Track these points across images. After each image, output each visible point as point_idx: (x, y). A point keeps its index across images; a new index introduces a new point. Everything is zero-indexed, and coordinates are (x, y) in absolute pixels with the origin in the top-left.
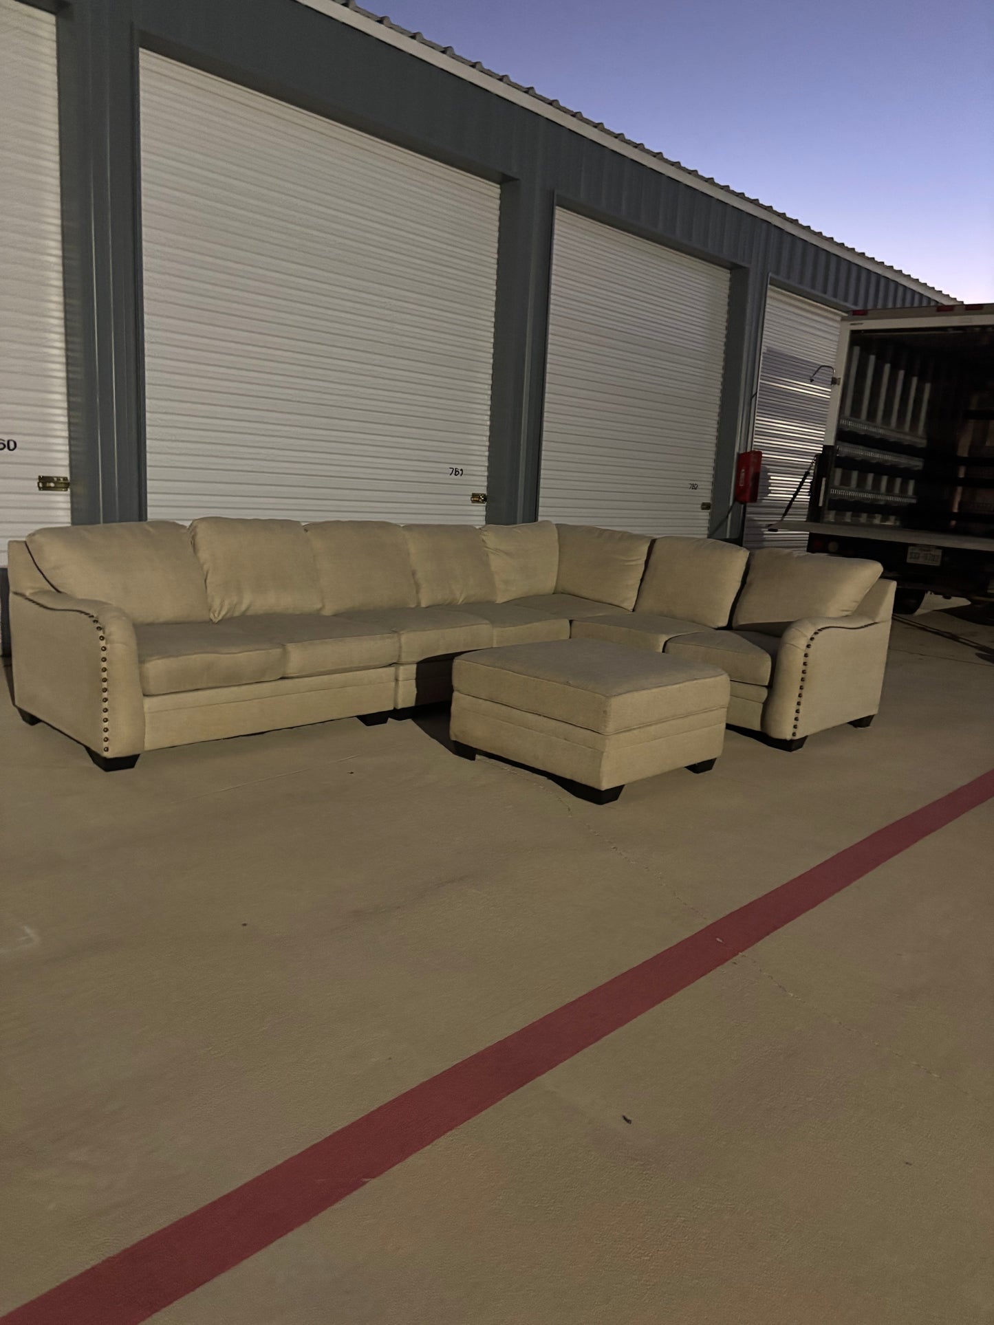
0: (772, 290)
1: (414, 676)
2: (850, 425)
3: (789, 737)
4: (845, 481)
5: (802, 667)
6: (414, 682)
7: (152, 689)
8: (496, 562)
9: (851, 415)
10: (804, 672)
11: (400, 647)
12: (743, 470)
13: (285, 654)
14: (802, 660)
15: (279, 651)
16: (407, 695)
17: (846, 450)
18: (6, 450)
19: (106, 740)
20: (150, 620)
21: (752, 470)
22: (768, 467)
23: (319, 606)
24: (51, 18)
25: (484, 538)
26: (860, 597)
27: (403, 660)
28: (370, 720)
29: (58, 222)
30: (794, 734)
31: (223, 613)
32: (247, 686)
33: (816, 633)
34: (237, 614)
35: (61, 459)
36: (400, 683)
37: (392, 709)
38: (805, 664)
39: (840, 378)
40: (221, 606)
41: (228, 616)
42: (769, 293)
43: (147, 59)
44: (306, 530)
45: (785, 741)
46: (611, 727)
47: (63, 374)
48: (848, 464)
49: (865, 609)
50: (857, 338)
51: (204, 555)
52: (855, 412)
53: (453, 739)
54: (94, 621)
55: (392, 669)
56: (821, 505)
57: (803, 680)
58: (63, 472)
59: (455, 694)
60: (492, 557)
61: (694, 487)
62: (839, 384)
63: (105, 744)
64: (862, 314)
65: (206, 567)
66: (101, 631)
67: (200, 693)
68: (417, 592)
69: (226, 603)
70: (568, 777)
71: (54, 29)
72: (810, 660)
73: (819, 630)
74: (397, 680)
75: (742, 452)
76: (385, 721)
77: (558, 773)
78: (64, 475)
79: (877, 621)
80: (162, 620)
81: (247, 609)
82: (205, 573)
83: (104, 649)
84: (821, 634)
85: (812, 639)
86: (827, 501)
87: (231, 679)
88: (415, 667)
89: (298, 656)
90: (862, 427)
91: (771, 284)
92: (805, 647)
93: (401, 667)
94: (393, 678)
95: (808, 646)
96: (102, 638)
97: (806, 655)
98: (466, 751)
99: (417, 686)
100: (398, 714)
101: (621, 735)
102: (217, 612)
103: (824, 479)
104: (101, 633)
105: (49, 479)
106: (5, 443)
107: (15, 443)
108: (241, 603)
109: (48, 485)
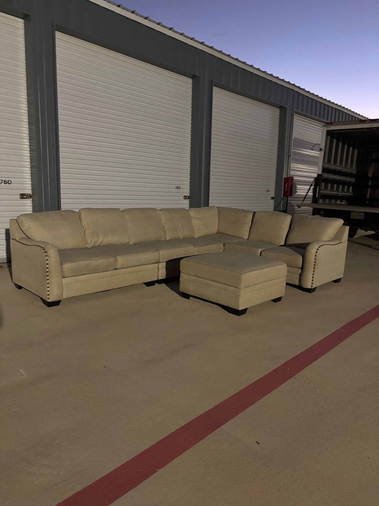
0: (295, 115)
1: (165, 267)
2: (327, 166)
3: (310, 287)
4: (326, 188)
6: (165, 269)
7: (66, 274)
8: (194, 222)
9: (327, 162)
10: (315, 262)
11: (160, 256)
12: (286, 184)
13: (116, 260)
14: (314, 257)
15: (114, 259)
16: (162, 274)
17: (326, 175)
18: (8, 184)
19: (49, 295)
20: (64, 248)
21: (290, 184)
22: (296, 183)
23: (128, 241)
24: (22, 21)
25: (190, 213)
26: (335, 233)
27: (161, 261)
28: (149, 284)
29: (26, 97)
30: (312, 286)
31: (92, 245)
32: (102, 273)
33: (319, 247)
34: (97, 245)
35: (28, 187)
36: (160, 270)
37: (157, 280)
38: (315, 259)
39: (323, 149)
40: (91, 242)
41: (94, 245)
42: (295, 117)
43: (58, 35)
44: (122, 212)
45: (308, 289)
46: (242, 286)
47: (29, 155)
48: (327, 181)
49: (337, 237)
50: (330, 134)
51: (84, 223)
52: (329, 161)
53: (181, 291)
54: (43, 249)
55: (157, 265)
56: (317, 197)
57: (315, 265)
58: (29, 192)
59: (181, 274)
60: (193, 220)
61: (268, 191)
62: (322, 151)
63: (48, 297)
64: (331, 124)
65: (85, 227)
66: (46, 253)
67: (84, 276)
68: (165, 234)
69: (93, 241)
70: (226, 305)
71: (23, 25)
72: (317, 258)
73: (320, 246)
74: (158, 268)
75: (286, 177)
76: (154, 285)
77: (222, 304)
78: (30, 193)
79: (342, 241)
80: (68, 248)
81: (101, 243)
82: (85, 229)
83: (47, 260)
84: (321, 247)
85: (318, 249)
86: (319, 195)
87: (96, 270)
88: (165, 263)
89: (121, 260)
90: (332, 167)
91: (295, 113)
92: (315, 253)
93: (160, 264)
94: (157, 268)
95: (316, 252)
96: (46, 256)
97: (316, 256)
98: (186, 296)
99: (166, 271)
100: (159, 282)
101: (246, 289)
102: (89, 244)
103: (318, 187)
104: (46, 254)
105: (24, 195)
106: (7, 181)
107: (11, 181)
108: (98, 241)
109: (24, 197)
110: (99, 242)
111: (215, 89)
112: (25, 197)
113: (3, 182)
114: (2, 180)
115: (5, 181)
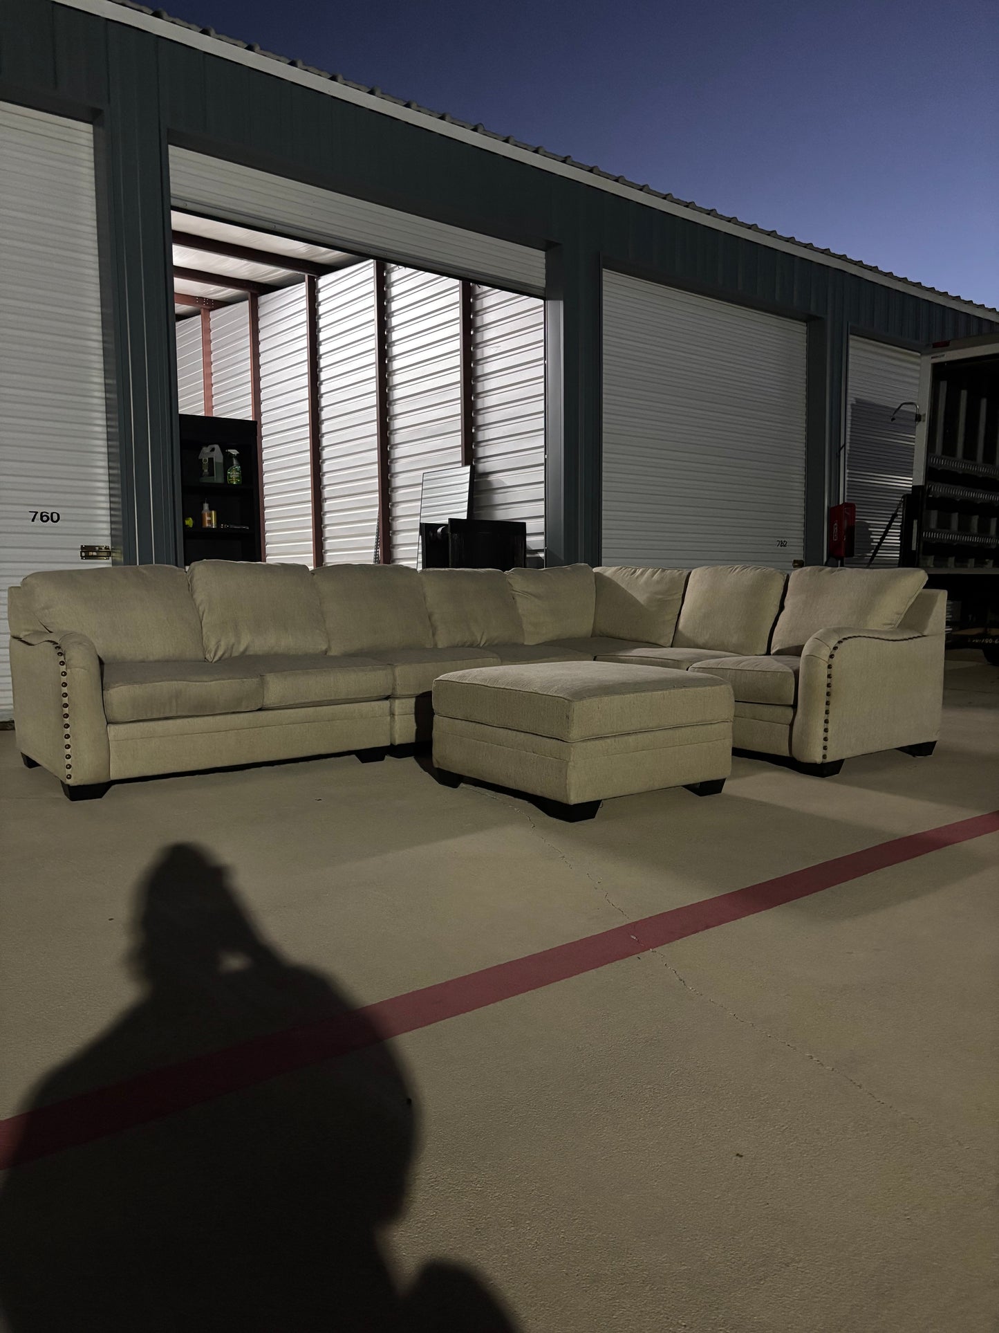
0: (853, 340)
1: (413, 710)
2: (943, 463)
3: (819, 760)
4: (944, 524)
5: (826, 680)
6: (412, 717)
7: (117, 712)
8: (524, 606)
9: (943, 454)
10: (829, 685)
11: (395, 680)
12: (836, 524)
13: (263, 684)
14: (826, 672)
15: (255, 680)
16: (404, 729)
17: (939, 490)
18: (50, 521)
19: (69, 767)
21: (845, 524)
22: (868, 522)
23: (324, 648)
24: (89, 128)
25: (511, 581)
26: (904, 609)
27: (399, 691)
28: (369, 755)
29: (99, 310)
30: (824, 757)
31: (220, 653)
32: (222, 717)
33: (840, 642)
34: (235, 654)
35: (103, 529)
36: (396, 717)
37: (389, 744)
38: (829, 676)
39: (925, 415)
40: (217, 644)
41: (227, 655)
42: (851, 343)
43: (172, 150)
44: (313, 574)
45: (815, 765)
46: (575, 733)
47: (105, 450)
48: (946, 506)
49: (912, 622)
50: (939, 372)
51: (200, 596)
52: (949, 450)
53: (436, 766)
54: (56, 648)
55: (387, 703)
56: (914, 548)
57: (828, 694)
58: (105, 541)
59: (436, 717)
60: (518, 599)
61: (783, 544)
62: (924, 421)
63: (68, 772)
64: (944, 345)
65: (201, 609)
66: (63, 656)
67: (170, 722)
68: (434, 635)
69: (223, 643)
70: (539, 794)
71: (91, 137)
72: (834, 671)
73: (845, 639)
74: (392, 714)
75: (833, 506)
76: (382, 759)
77: (538, 792)
78: (105, 545)
79: (925, 633)
80: (151, 658)
81: (246, 650)
82: (201, 614)
83: (65, 674)
84: (845, 642)
85: (835, 648)
86: (921, 545)
87: (202, 709)
88: (413, 701)
89: (277, 687)
90: (958, 464)
91: (851, 334)
92: (826, 658)
93: (397, 701)
94: (387, 711)
95: (831, 656)
96: (62, 663)
97: (830, 667)
98: (450, 779)
99: (417, 721)
100: (397, 751)
101: (589, 743)
102: (213, 653)
103: (915, 522)
104: (62, 658)
105: (92, 548)
106: (49, 515)
107: (58, 515)
108: (239, 642)
109: (91, 553)
110: (242, 648)
111: (608, 276)
112: (95, 554)
113: (38, 516)
114: (37, 513)
115: (44, 514)
